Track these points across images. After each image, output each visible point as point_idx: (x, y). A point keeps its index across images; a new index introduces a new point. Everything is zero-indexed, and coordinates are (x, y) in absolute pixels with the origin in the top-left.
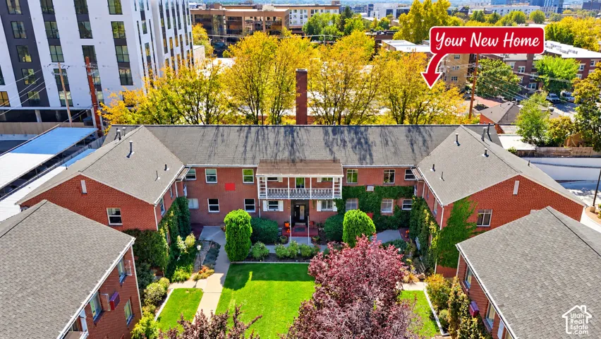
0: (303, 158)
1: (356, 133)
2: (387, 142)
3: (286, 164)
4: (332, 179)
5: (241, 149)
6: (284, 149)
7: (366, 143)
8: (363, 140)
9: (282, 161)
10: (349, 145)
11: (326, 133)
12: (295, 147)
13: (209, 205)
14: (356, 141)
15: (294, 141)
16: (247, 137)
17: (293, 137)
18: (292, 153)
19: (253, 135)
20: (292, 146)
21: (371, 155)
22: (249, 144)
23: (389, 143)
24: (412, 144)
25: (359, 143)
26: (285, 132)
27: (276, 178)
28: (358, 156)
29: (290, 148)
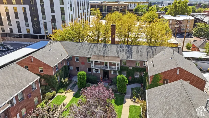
0: (108, 55)
1: (128, 47)
2: (139, 51)
3: (101, 57)
4: (116, 63)
5: (88, 51)
6: (102, 52)
7: (131, 51)
8: (130, 50)
9: (100, 56)
10: (125, 52)
11: (118, 47)
12: (106, 51)
13: (76, 69)
14: (127, 50)
15: (106, 49)
16: (90, 47)
17: (106, 48)
18: (104, 53)
19: (92, 47)
20: (105, 51)
21: (132, 56)
22: (91, 49)
23: (140, 52)
24: (148, 53)
25: (128, 51)
26: (104, 46)
27: (98, 62)
28: (127, 56)
29: (104, 51)
